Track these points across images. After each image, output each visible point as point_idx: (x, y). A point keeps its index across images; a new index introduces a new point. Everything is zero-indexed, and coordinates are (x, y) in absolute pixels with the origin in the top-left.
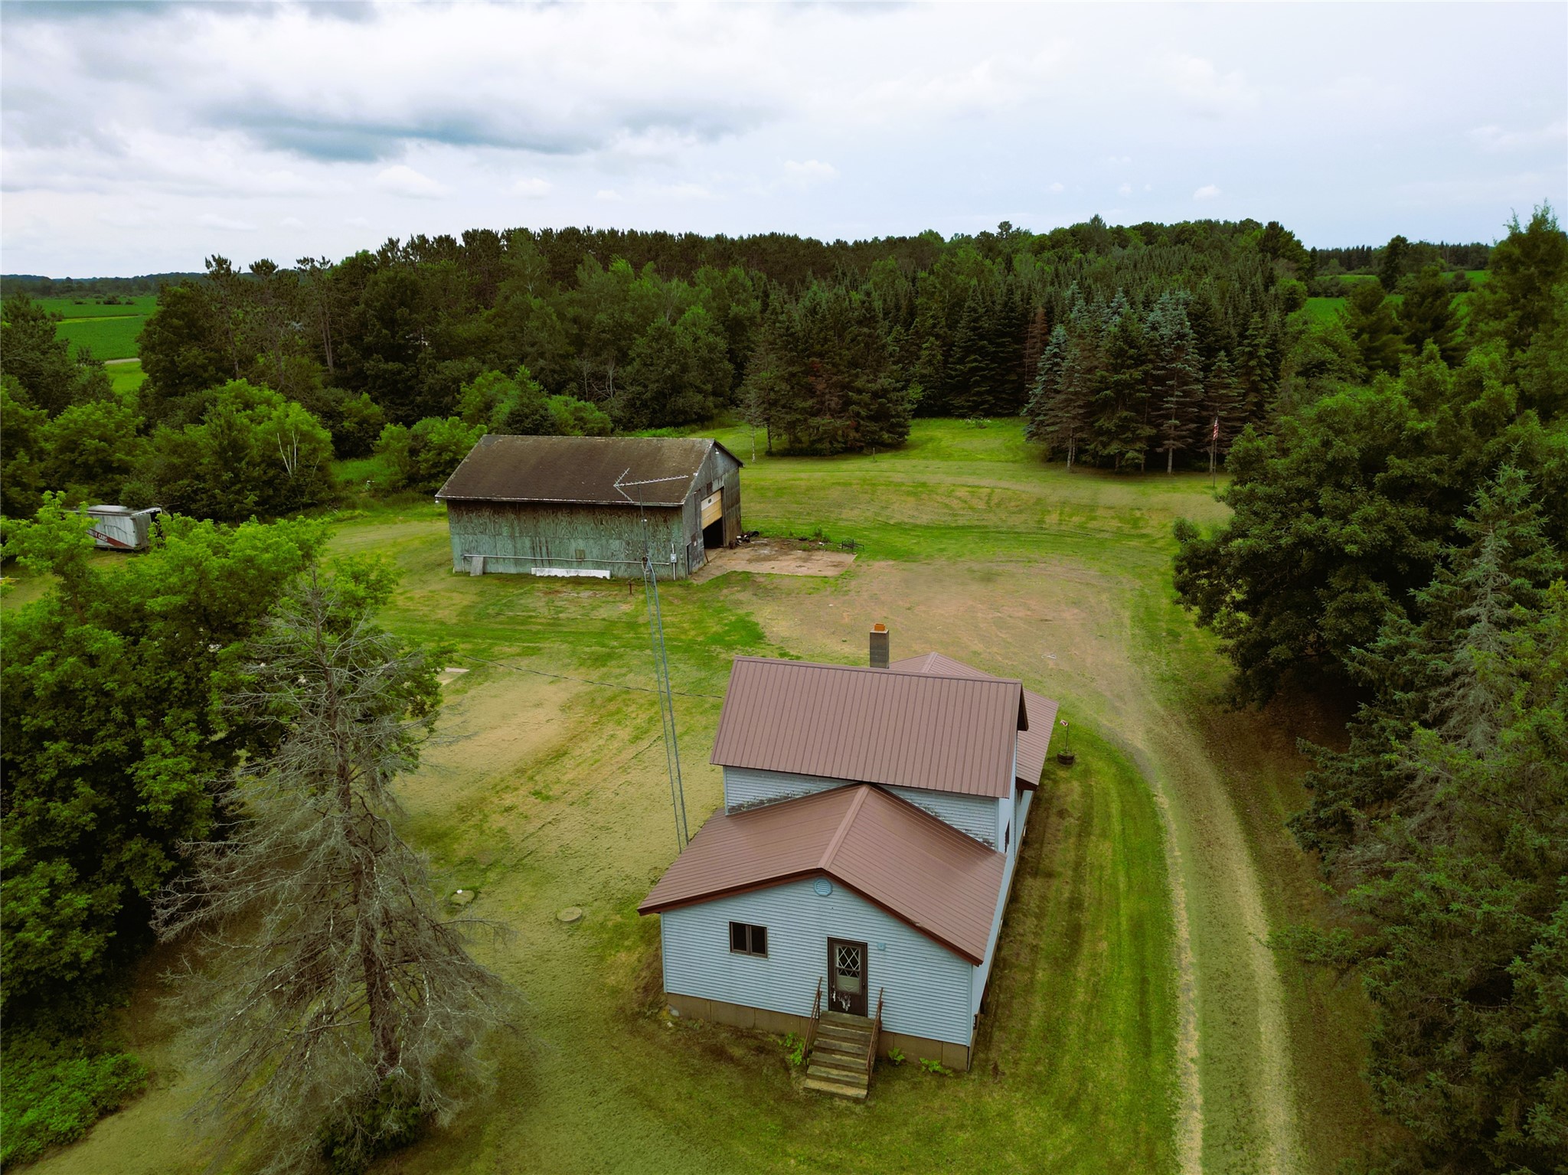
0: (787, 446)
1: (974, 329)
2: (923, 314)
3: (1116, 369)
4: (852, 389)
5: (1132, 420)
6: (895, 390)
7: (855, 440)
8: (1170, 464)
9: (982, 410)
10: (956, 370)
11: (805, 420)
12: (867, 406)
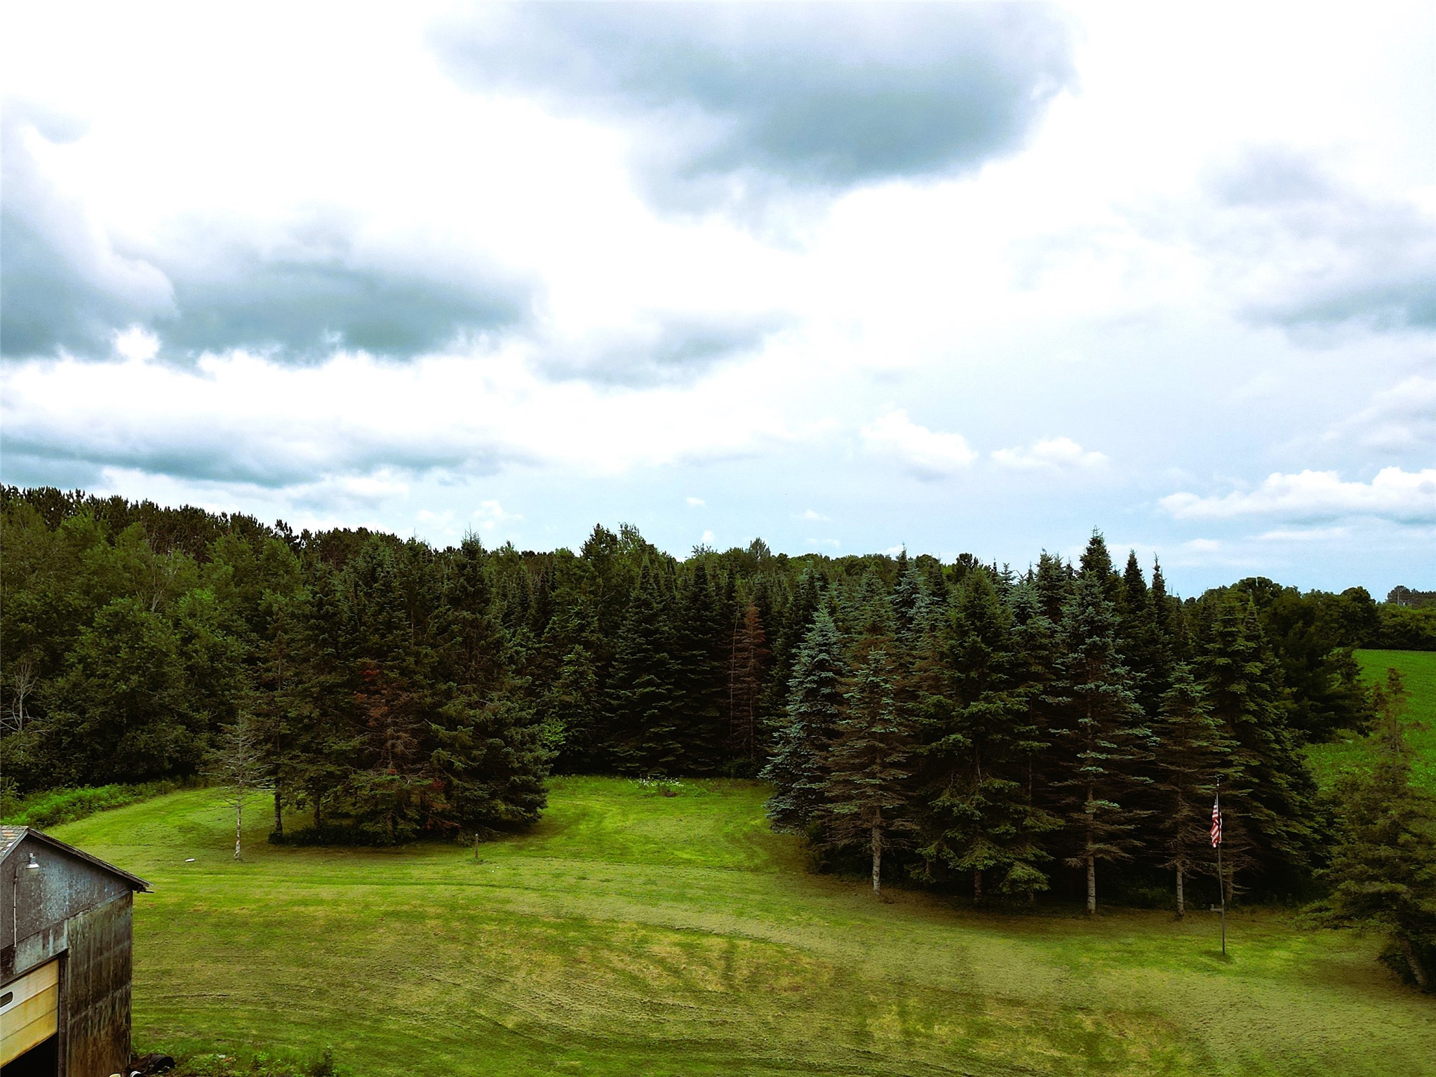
0: (311, 823)
1: (646, 633)
2: (563, 612)
3: (967, 692)
4: (439, 719)
5: (1014, 797)
6: (519, 722)
7: (442, 814)
8: (1092, 892)
9: (665, 765)
10: (618, 698)
11: (345, 775)
12: (465, 750)
